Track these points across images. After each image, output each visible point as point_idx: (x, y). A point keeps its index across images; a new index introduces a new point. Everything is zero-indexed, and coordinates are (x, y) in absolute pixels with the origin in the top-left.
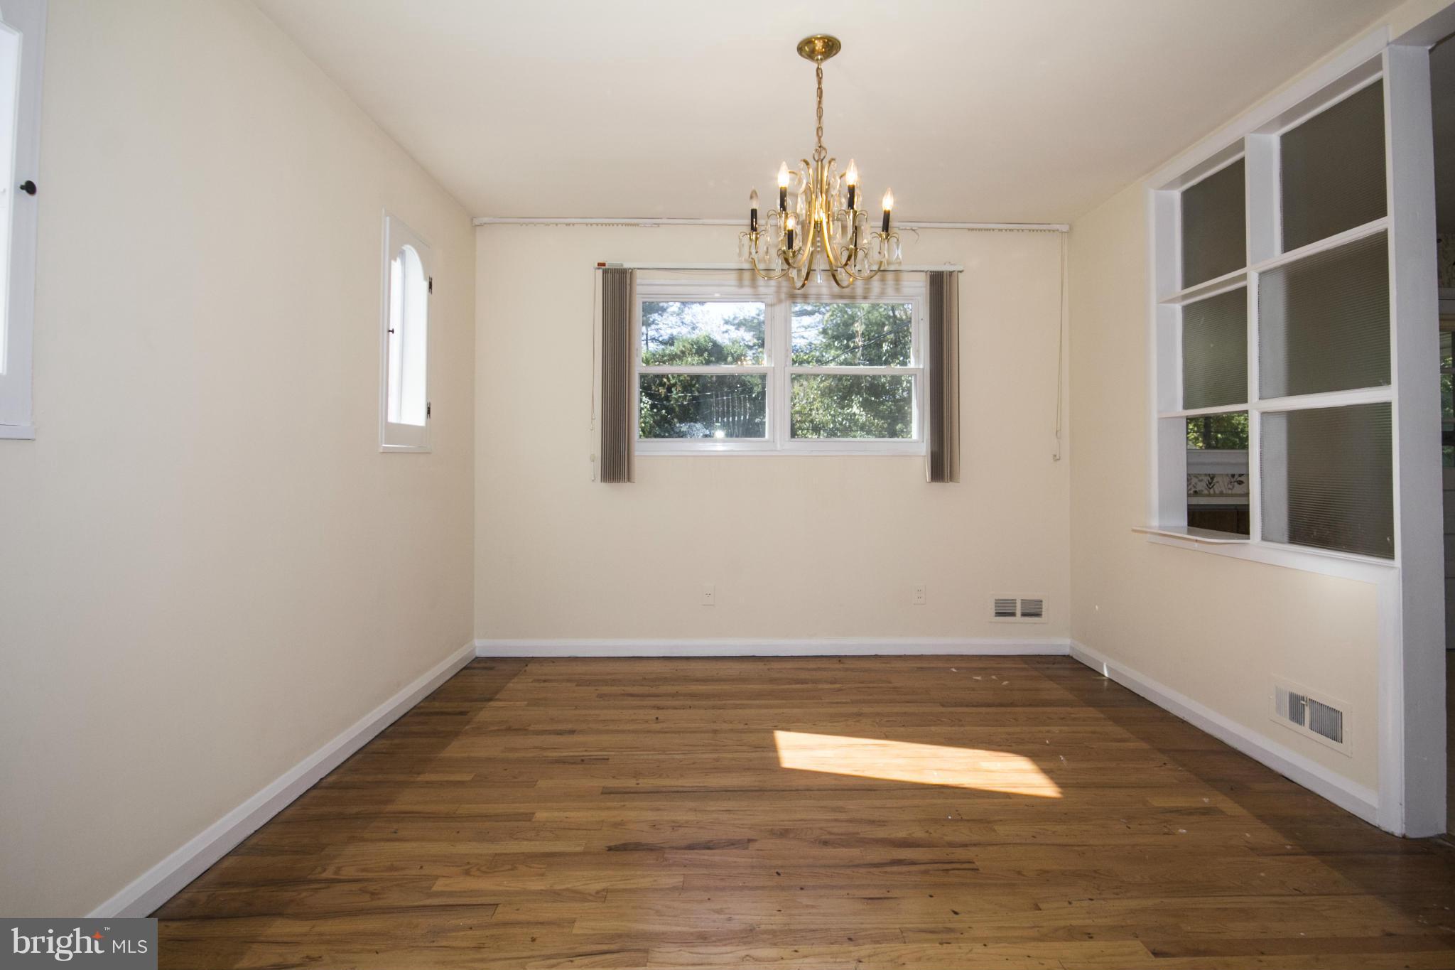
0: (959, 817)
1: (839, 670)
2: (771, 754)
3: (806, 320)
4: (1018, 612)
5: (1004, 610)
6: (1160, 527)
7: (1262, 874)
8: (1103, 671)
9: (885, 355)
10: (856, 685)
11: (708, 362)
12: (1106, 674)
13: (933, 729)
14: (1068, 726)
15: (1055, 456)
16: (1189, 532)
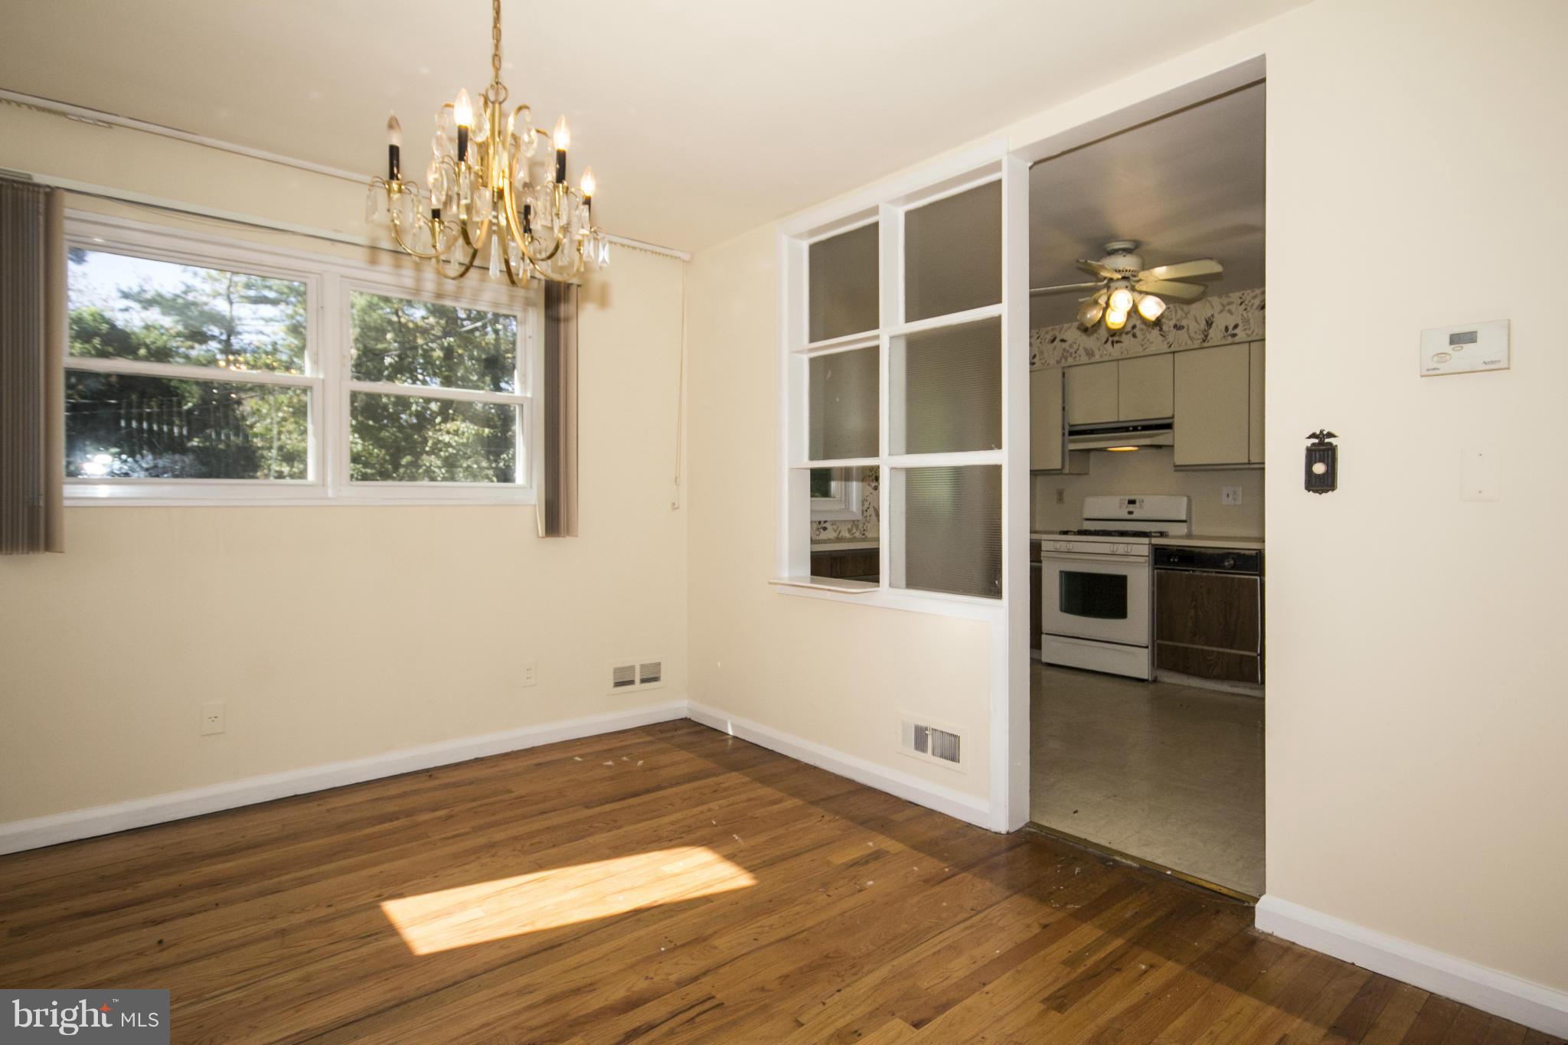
0: (672, 945)
1: (435, 789)
2: (392, 941)
3: (267, 310)
4: (637, 680)
5: (623, 679)
6: (790, 579)
7: (944, 904)
8: (727, 729)
10: (469, 806)
11: (102, 354)
12: (731, 732)
13: (590, 840)
14: (725, 798)
15: (674, 504)
16: (812, 581)
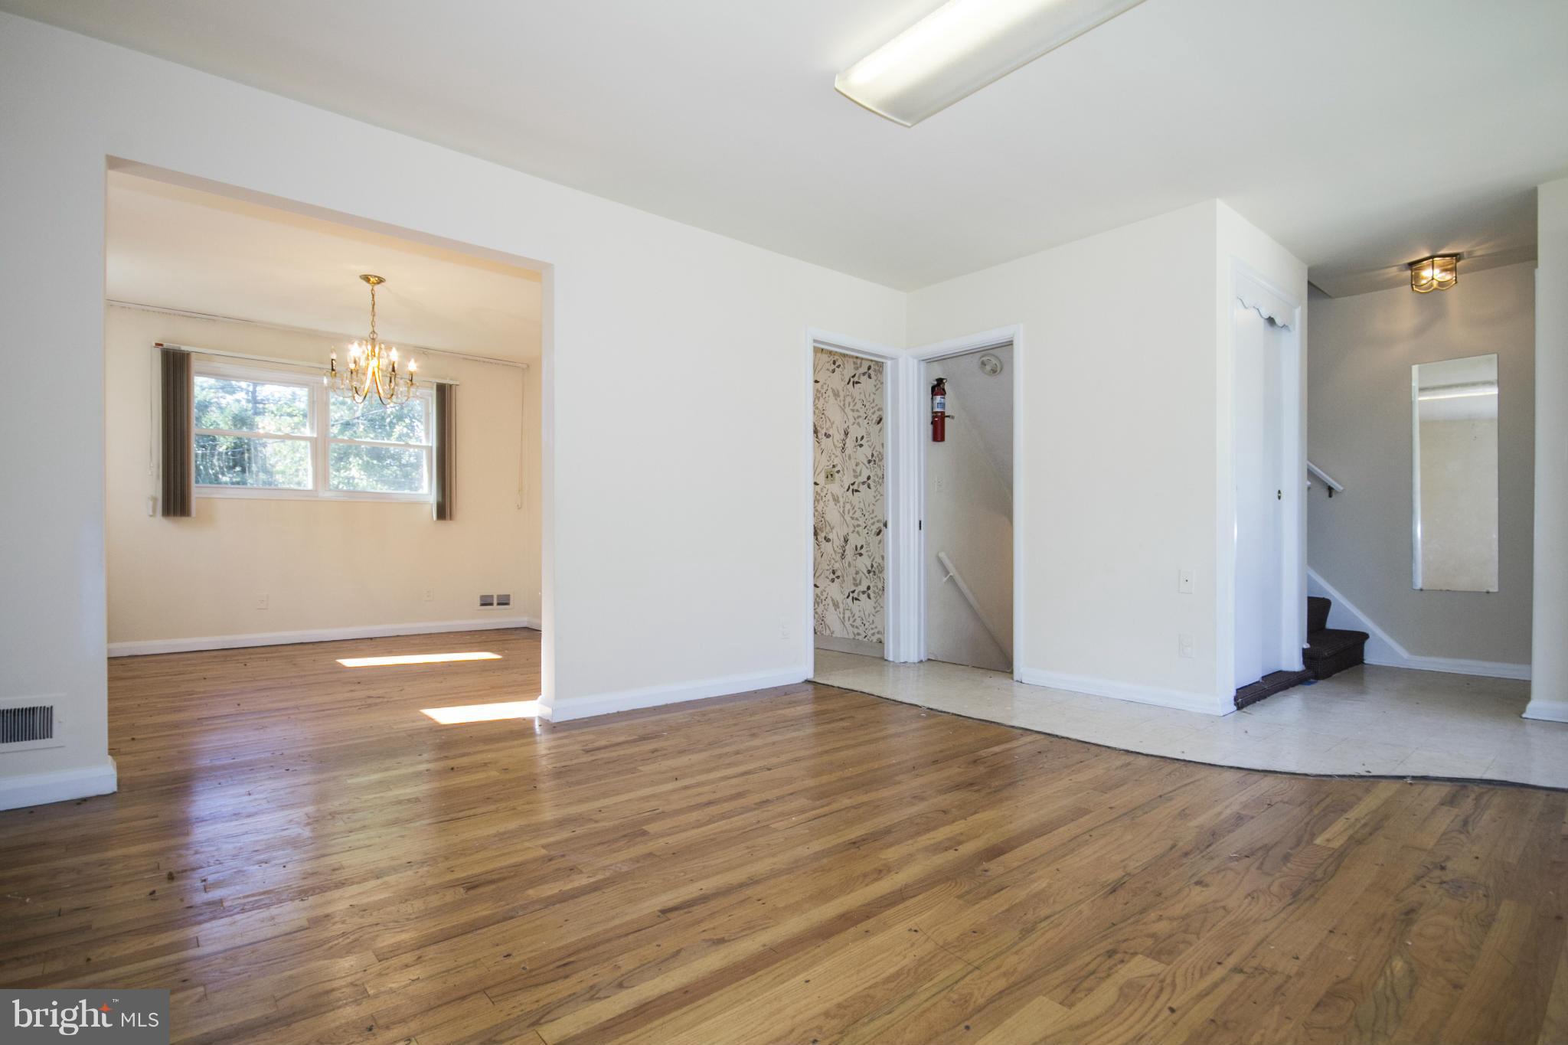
4: (495, 602)
5: (486, 602)
9: (389, 416)
